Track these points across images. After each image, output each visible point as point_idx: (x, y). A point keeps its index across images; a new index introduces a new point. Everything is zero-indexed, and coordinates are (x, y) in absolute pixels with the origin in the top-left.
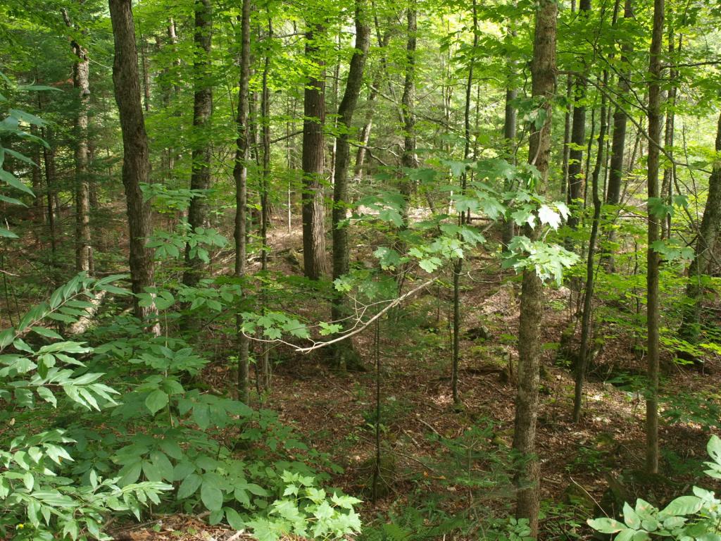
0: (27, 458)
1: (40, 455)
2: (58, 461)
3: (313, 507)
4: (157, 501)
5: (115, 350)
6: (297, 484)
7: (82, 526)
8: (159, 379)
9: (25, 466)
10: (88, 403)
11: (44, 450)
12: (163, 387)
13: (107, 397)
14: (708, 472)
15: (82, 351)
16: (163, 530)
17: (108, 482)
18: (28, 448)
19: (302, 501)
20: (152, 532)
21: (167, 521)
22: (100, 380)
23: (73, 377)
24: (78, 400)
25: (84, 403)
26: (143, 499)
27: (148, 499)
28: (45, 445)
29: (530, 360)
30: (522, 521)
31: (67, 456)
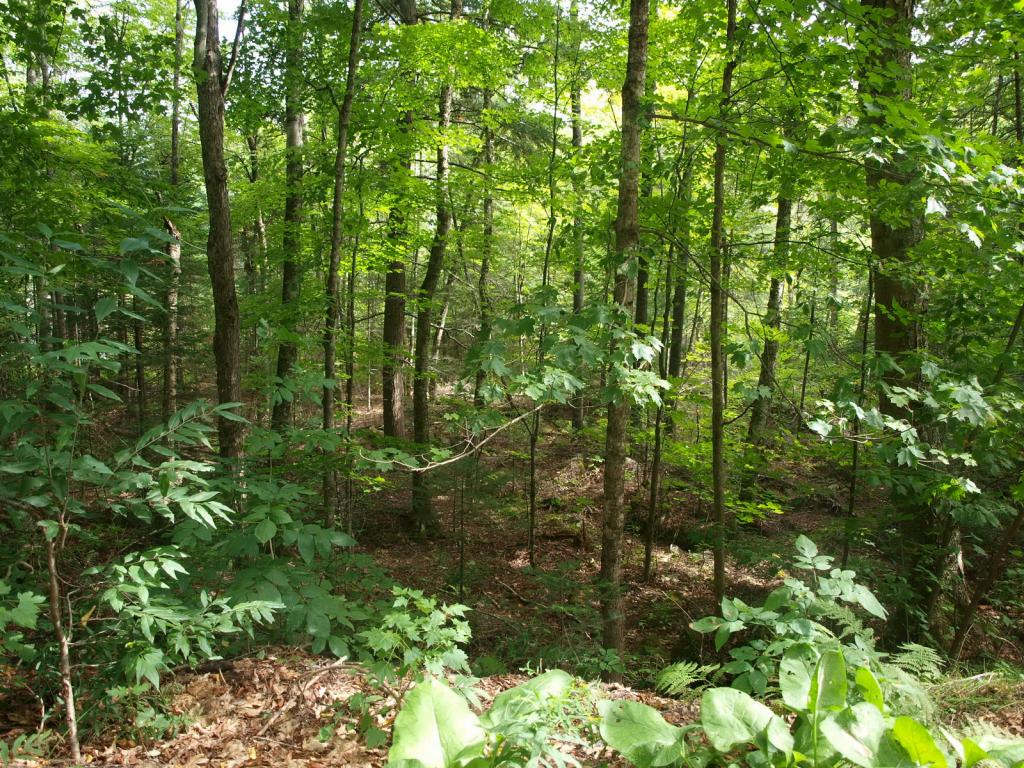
0: (144, 574)
1: (156, 569)
2: (174, 576)
3: (423, 619)
4: (271, 619)
6: (406, 596)
7: (193, 643)
8: (266, 509)
9: (139, 580)
10: (204, 521)
11: (159, 565)
12: (271, 516)
13: (223, 515)
14: (797, 565)
15: (204, 470)
16: (266, 659)
17: (218, 602)
18: (143, 562)
19: (413, 610)
20: (255, 662)
21: (269, 651)
22: (214, 499)
23: (189, 494)
24: (194, 517)
25: (200, 521)
26: (257, 618)
27: (263, 619)
28: (160, 560)
29: (616, 499)
30: (610, 651)
31: (182, 570)
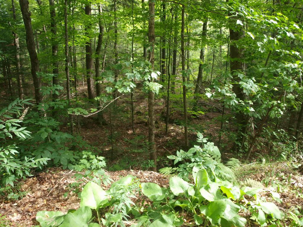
0: (5, 154)
1: (8, 152)
2: (14, 154)
3: (92, 160)
4: (46, 164)
5: (31, 121)
6: (87, 154)
7: (24, 172)
8: (44, 128)
9: (3, 156)
10: (22, 137)
11: (9, 151)
12: (46, 131)
13: (28, 134)
15: (19, 122)
16: (49, 172)
17: (31, 159)
18: (4, 151)
19: (88, 159)
20: (46, 173)
21: (50, 170)
22: (26, 129)
23: (17, 129)
24: (19, 136)
25: (21, 137)
26: (42, 163)
27: (44, 164)
28: (9, 150)
29: (152, 117)
30: (152, 161)
31: (17, 152)
